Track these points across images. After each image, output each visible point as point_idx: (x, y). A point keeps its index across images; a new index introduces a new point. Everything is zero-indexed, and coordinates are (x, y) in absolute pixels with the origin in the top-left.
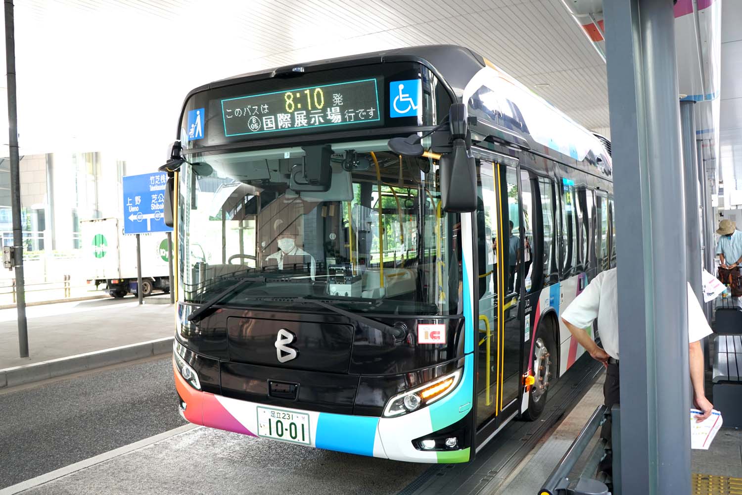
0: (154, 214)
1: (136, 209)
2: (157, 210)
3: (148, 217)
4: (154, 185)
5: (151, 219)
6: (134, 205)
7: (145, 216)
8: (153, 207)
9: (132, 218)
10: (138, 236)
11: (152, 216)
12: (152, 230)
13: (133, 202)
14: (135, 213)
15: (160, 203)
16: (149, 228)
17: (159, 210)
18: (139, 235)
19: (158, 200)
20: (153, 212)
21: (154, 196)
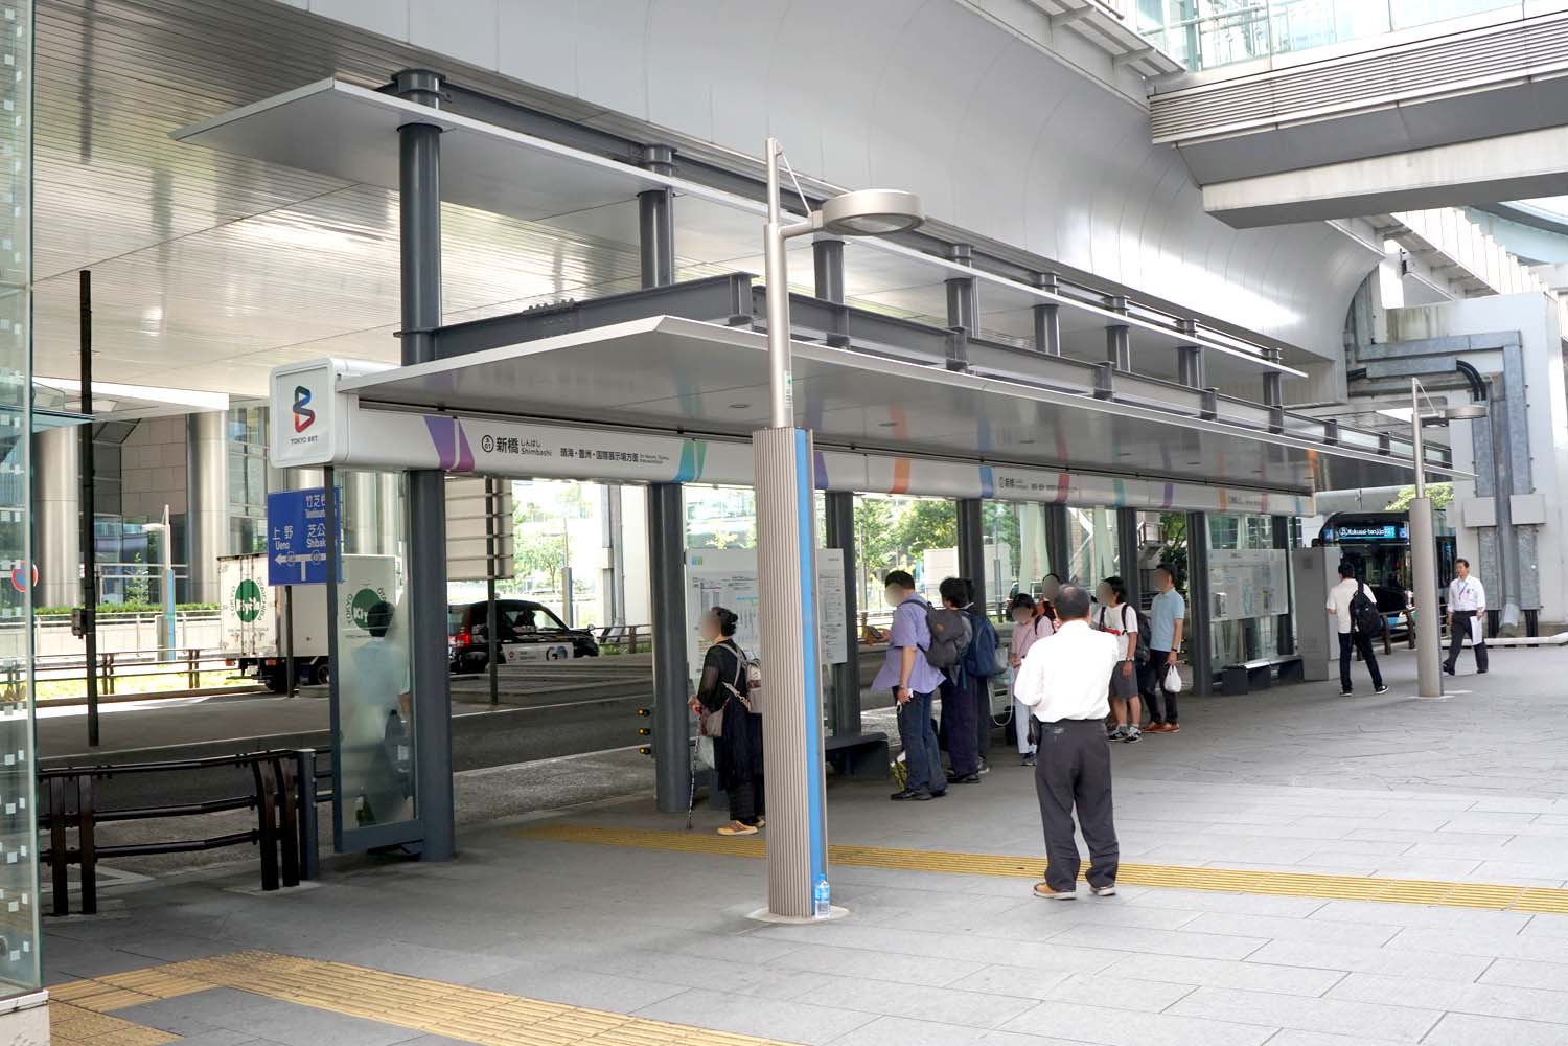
0: (310, 556)
1: (286, 546)
2: (316, 548)
3: (303, 559)
4: (311, 509)
5: (307, 562)
6: (283, 540)
7: (299, 558)
8: (311, 544)
9: (280, 559)
10: (289, 589)
11: (308, 557)
12: (308, 581)
13: (281, 534)
14: (284, 552)
15: (320, 538)
16: (304, 578)
17: (319, 548)
18: (290, 587)
19: (316, 533)
20: (307, 551)
21: (312, 527)
